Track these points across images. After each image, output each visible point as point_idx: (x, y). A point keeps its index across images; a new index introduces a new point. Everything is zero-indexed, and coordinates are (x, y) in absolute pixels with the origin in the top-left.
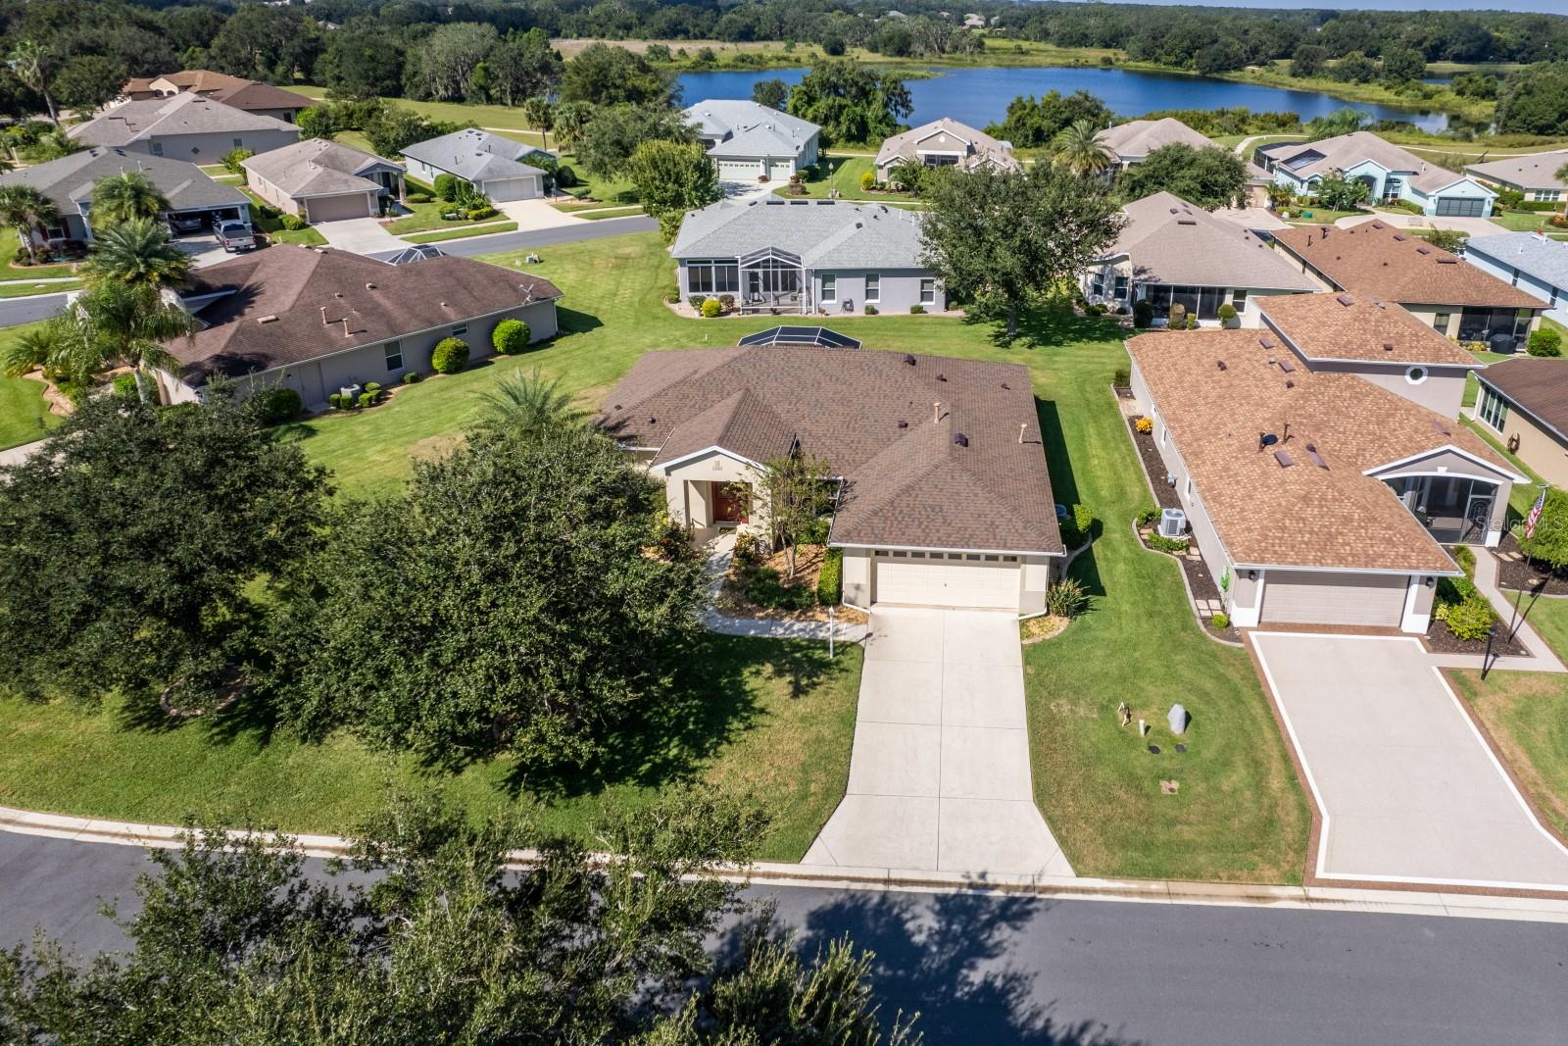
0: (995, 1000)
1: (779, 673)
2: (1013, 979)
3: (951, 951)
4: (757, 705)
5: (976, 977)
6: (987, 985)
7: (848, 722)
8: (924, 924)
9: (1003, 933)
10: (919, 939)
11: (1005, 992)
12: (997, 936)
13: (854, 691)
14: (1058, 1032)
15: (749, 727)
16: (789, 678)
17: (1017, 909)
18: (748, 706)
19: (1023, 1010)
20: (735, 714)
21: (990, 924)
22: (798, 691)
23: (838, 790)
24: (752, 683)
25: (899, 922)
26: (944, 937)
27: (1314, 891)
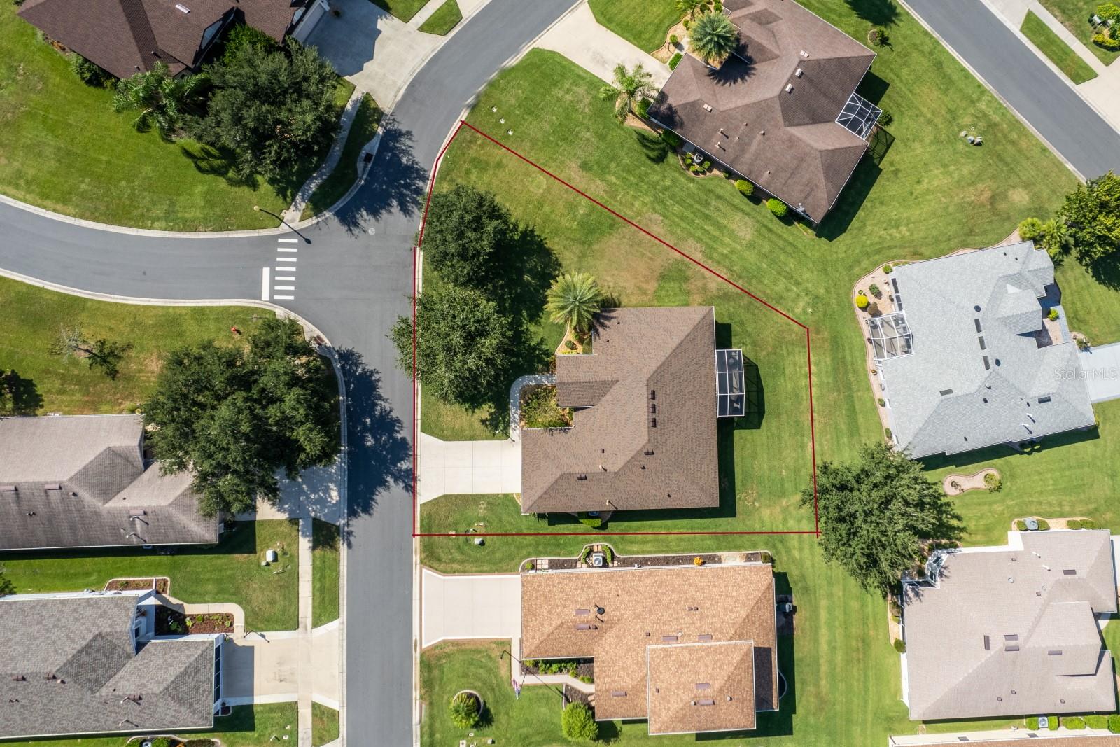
0: (383, 483)
1: (491, 414)
2: (388, 488)
3: (396, 473)
4: (476, 410)
5: (389, 479)
6: (387, 481)
7: (472, 438)
8: (404, 465)
9: (402, 485)
10: (399, 465)
11: (385, 485)
12: (401, 484)
13: (487, 439)
14: (375, 497)
15: (467, 410)
16: (489, 418)
17: (412, 490)
18: (474, 408)
19: (380, 489)
20: (472, 404)
21: (404, 482)
22: (483, 422)
23: (444, 438)
24: (485, 407)
25: (403, 459)
26: (400, 470)
27: (418, 567)
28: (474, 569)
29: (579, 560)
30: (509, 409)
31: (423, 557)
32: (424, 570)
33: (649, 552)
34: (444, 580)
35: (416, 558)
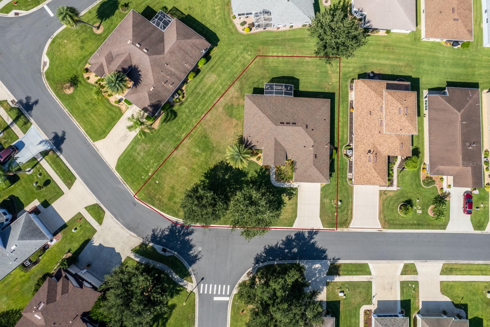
0: (313, 244)
1: (287, 195)
2: (315, 242)
3: (309, 238)
4: (284, 202)
5: (312, 242)
6: (313, 242)
7: (297, 204)
8: (306, 235)
9: (315, 236)
10: (306, 237)
11: (314, 243)
12: (314, 236)
13: (297, 198)
14: (319, 248)
15: (284, 206)
16: (288, 196)
17: (316, 233)
18: (283, 203)
19: (316, 245)
20: (282, 204)
21: (313, 235)
22: (290, 199)
23: (296, 216)
24: (283, 198)
25: (304, 235)
26: (308, 237)
27: (349, 229)
28: (351, 205)
29: (349, 160)
30: (285, 188)
31: (345, 227)
32: (350, 227)
33: (347, 130)
34: (355, 218)
35: (345, 230)
